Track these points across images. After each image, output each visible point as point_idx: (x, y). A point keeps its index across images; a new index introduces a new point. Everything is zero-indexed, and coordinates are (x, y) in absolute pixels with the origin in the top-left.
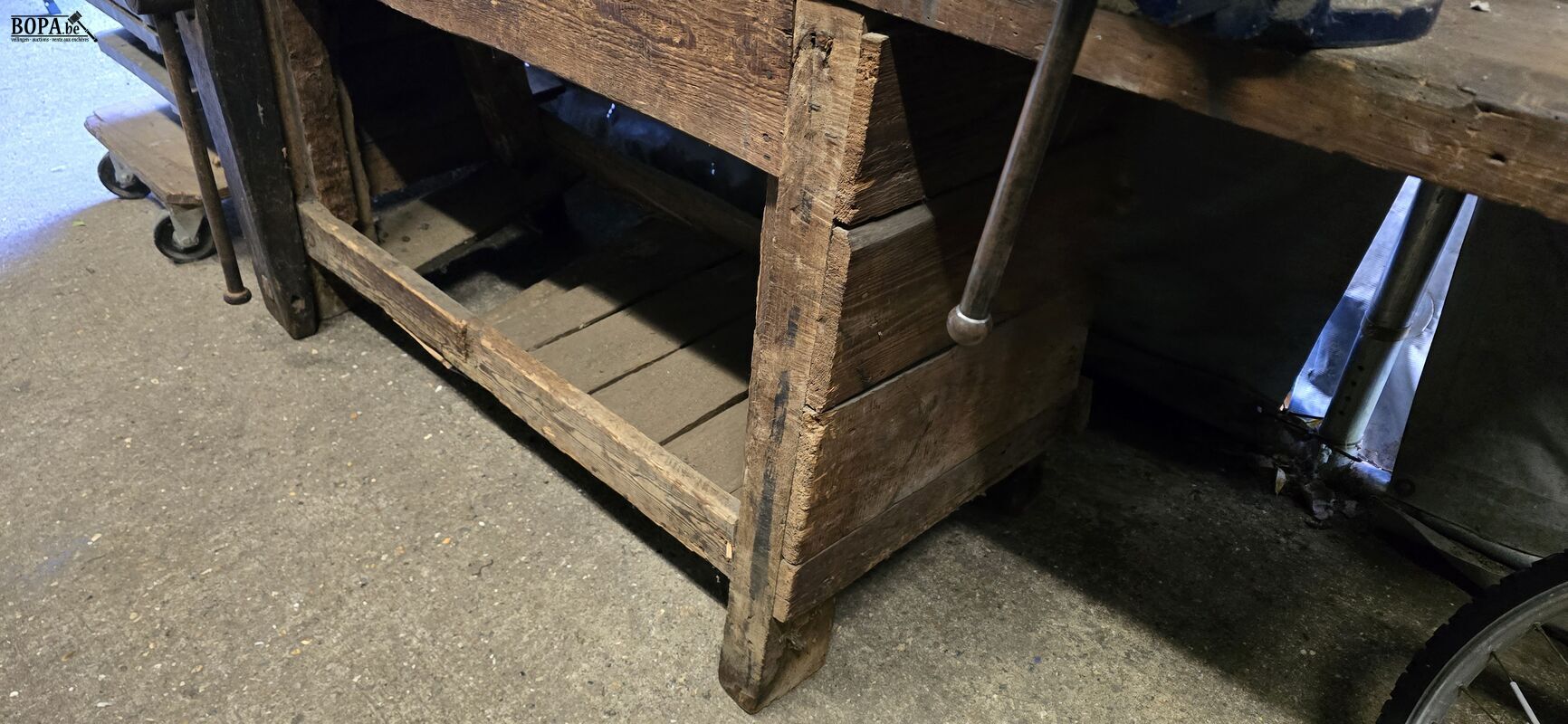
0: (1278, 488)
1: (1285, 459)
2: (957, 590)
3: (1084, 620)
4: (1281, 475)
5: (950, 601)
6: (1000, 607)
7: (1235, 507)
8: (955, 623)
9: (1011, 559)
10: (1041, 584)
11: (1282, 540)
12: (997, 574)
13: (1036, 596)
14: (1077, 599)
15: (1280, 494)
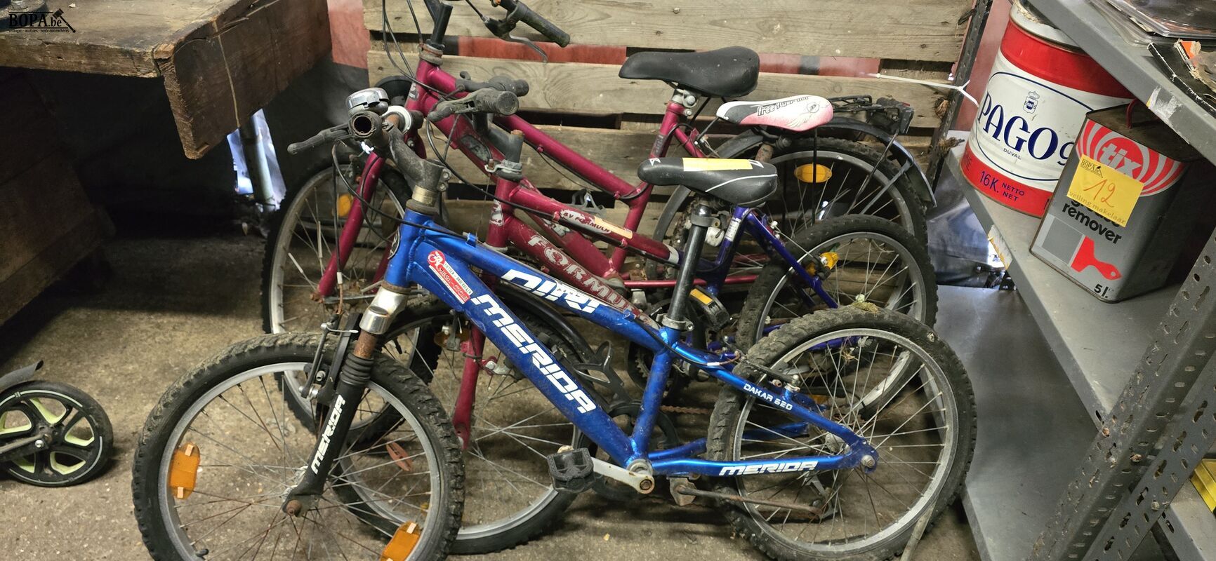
0: (246, 233)
1: (247, 217)
2: (73, 337)
3: (148, 322)
4: (245, 225)
5: (70, 343)
6: (100, 334)
7: (226, 248)
8: (74, 351)
9: (103, 312)
10: (120, 317)
11: (250, 253)
12: (96, 321)
13: (119, 322)
14: (144, 316)
15: (248, 234)
